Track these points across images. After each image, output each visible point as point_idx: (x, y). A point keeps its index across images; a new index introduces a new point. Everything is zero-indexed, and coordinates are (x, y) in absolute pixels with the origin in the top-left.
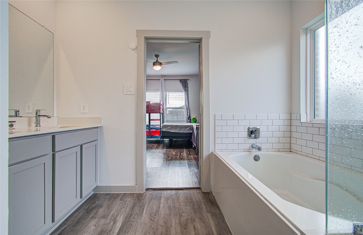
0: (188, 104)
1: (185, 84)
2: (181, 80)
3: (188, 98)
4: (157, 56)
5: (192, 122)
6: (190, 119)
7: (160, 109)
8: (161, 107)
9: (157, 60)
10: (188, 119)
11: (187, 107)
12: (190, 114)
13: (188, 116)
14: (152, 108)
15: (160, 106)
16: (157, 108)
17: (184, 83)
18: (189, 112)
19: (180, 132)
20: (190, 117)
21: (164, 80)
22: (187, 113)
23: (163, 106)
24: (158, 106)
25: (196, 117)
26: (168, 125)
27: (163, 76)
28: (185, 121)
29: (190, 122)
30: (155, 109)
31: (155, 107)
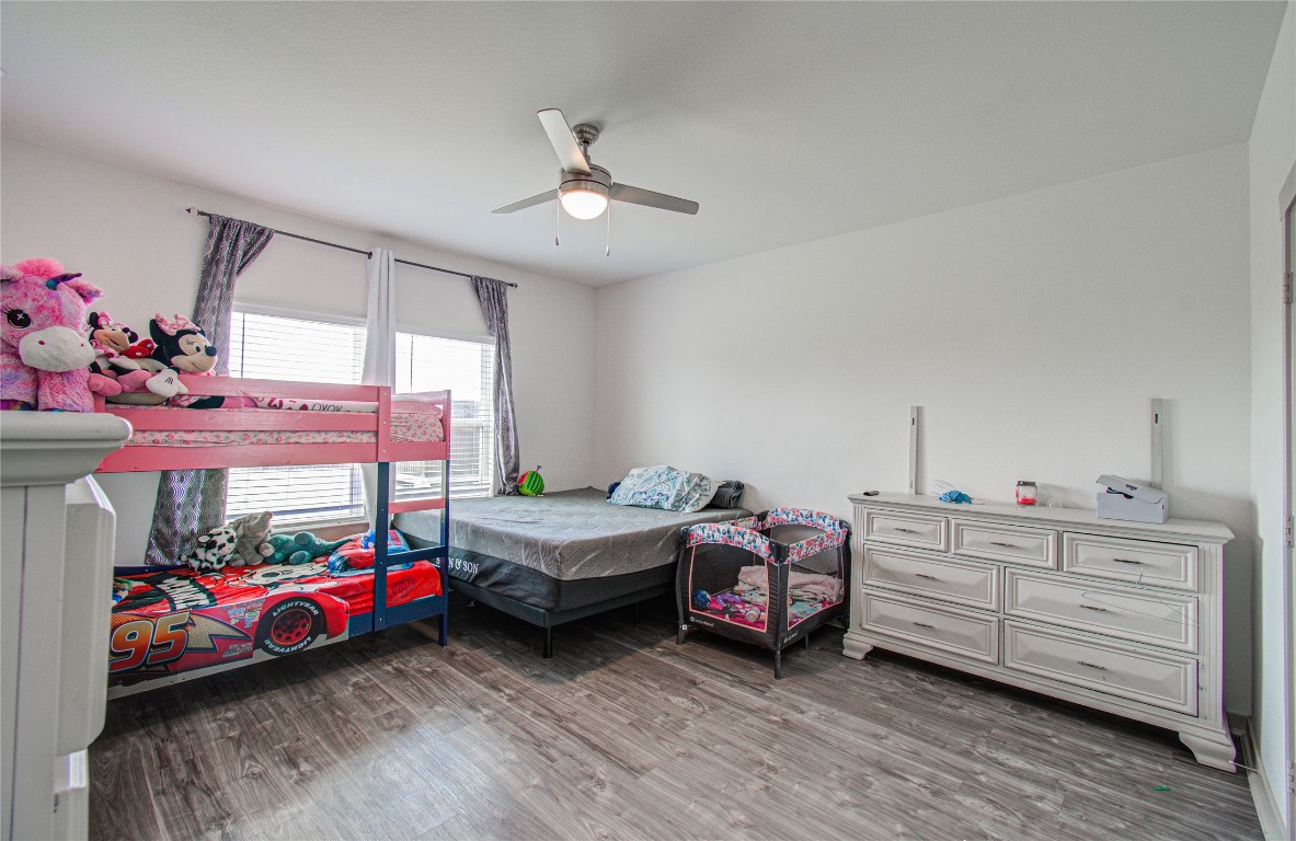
0: (512, 405)
1: (500, 303)
2: (481, 279)
5: (525, 490)
6: (518, 479)
7: (445, 440)
11: (505, 419)
12: (517, 456)
13: (510, 465)
14: (401, 436)
15: (443, 422)
16: (428, 432)
17: (491, 295)
18: (517, 447)
20: (517, 468)
21: (396, 261)
22: (506, 448)
24: (432, 420)
25: (539, 467)
26: (587, 542)
27: (387, 237)
28: (487, 490)
29: (517, 492)
30: (415, 440)
31: (415, 426)
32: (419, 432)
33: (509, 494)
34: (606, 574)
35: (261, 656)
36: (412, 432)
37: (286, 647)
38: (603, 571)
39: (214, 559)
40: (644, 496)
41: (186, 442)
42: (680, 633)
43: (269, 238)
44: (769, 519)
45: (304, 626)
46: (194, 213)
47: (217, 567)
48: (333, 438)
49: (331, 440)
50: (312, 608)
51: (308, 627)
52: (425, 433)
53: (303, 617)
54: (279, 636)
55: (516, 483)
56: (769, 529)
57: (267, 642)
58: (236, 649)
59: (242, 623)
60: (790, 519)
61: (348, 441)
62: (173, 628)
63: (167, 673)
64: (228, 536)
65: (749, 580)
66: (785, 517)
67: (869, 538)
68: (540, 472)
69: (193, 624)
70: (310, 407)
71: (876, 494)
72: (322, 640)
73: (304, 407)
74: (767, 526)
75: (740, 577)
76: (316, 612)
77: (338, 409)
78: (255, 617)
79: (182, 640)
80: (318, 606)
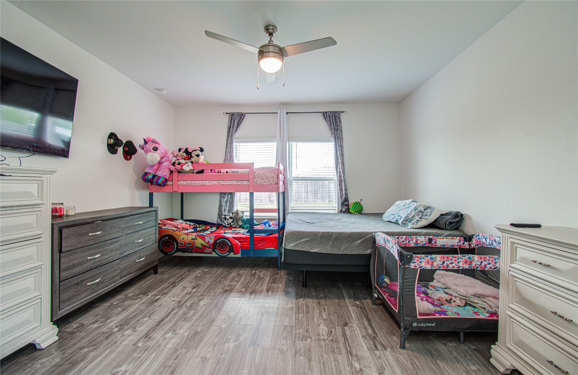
0: (344, 169)
1: (336, 122)
2: (326, 113)
3: (343, 156)
4: (270, 30)
5: (351, 211)
6: (347, 205)
7: (278, 184)
8: (281, 176)
9: (271, 41)
10: (342, 204)
11: (340, 176)
12: (346, 194)
13: (343, 198)
14: (259, 182)
15: (278, 176)
16: (271, 180)
17: (333, 119)
18: (346, 190)
19: (335, 251)
20: (346, 200)
21: (287, 113)
22: (341, 190)
23: (284, 175)
24: (273, 175)
25: (361, 200)
26: (304, 232)
27: (284, 104)
28: (335, 210)
29: (348, 211)
30: (265, 184)
31: (265, 178)
32: (267, 180)
33: (344, 212)
34: (315, 250)
35: (214, 255)
36: (263, 180)
37: (222, 254)
38: (311, 249)
39: (227, 224)
40: (393, 216)
41: (195, 184)
42: (373, 298)
43: (245, 116)
44: (474, 241)
45: (226, 248)
46: (225, 114)
47: (228, 226)
48: (235, 183)
49: (233, 184)
50: (229, 243)
51: (228, 249)
52: (269, 181)
53: (226, 245)
54: (219, 249)
55: (346, 207)
56: (474, 249)
57: (216, 250)
58: (208, 250)
59: (209, 242)
60: (487, 243)
61: (240, 184)
62: (192, 239)
63: (191, 252)
64: (230, 217)
65: (442, 280)
66: (484, 240)
67: (512, 265)
68: (361, 203)
69: (197, 239)
70: (229, 172)
71: (538, 226)
72: (232, 255)
73: (227, 172)
74: (473, 246)
75: (435, 276)
76: (230, 244)
77: (237, 172)
78: (212, 241)
79: (194, 244)
80: (230, 242)
